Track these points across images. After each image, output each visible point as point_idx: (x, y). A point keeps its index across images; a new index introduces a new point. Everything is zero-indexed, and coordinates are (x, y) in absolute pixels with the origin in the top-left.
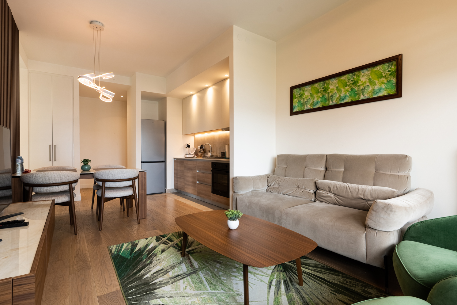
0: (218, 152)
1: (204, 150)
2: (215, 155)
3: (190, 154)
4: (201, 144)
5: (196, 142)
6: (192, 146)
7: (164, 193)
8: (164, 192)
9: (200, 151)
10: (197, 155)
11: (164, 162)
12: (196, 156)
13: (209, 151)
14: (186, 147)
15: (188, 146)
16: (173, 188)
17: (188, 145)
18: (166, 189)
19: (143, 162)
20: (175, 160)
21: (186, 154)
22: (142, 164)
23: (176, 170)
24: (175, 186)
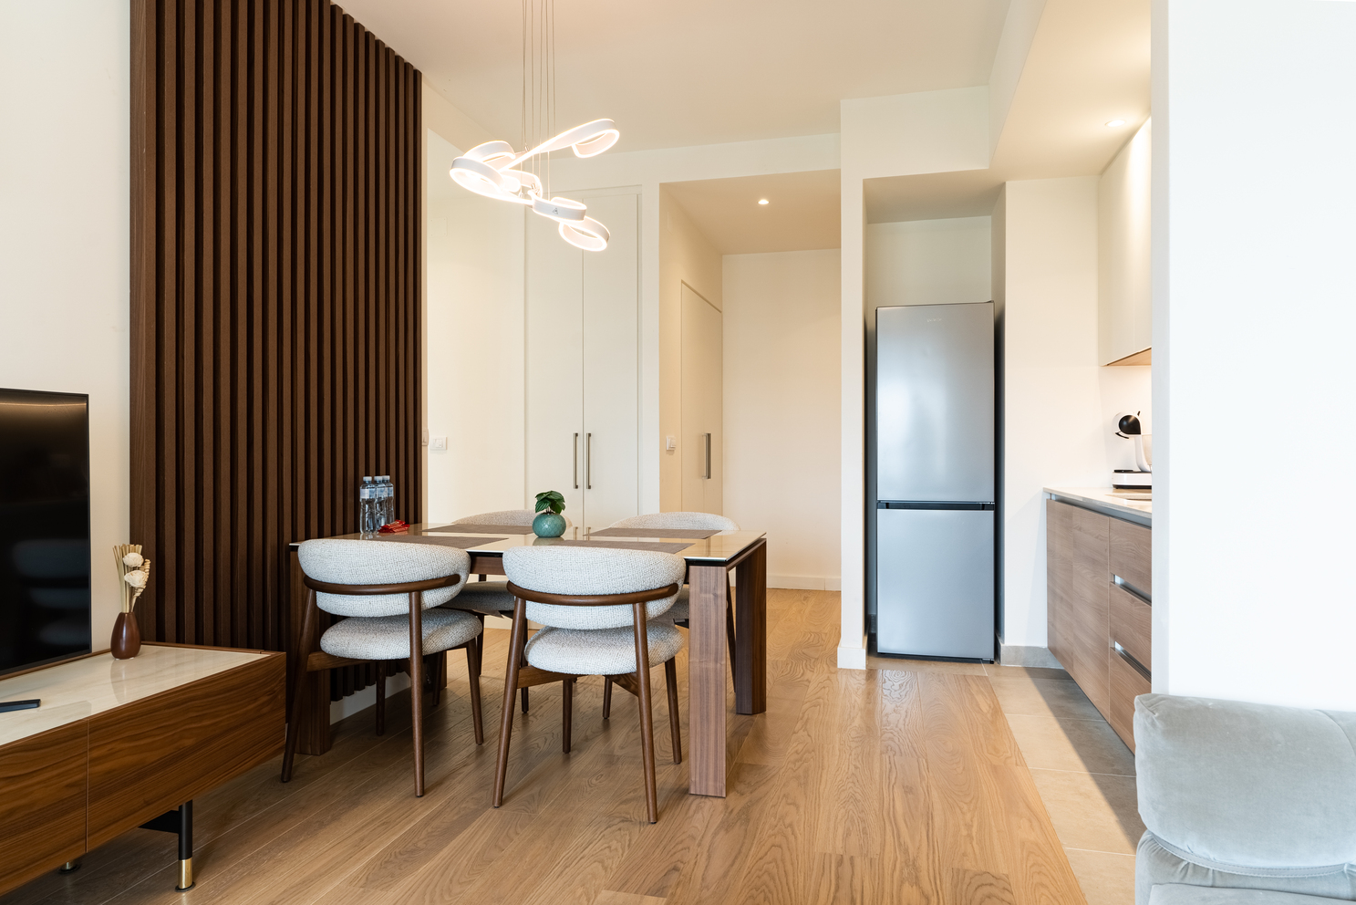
3: (1142, 471)
7: (992, 662)
8: (989, 654)
14: (1118, 430)
15: (1130, 426)
16: (1044, 643)
18: (1002, 645)
19: (888, 505)
20: (1049, 502)
21: (1116, 471)
22: (882, 513)
23: (1050, 552)
24: (1051, 636)
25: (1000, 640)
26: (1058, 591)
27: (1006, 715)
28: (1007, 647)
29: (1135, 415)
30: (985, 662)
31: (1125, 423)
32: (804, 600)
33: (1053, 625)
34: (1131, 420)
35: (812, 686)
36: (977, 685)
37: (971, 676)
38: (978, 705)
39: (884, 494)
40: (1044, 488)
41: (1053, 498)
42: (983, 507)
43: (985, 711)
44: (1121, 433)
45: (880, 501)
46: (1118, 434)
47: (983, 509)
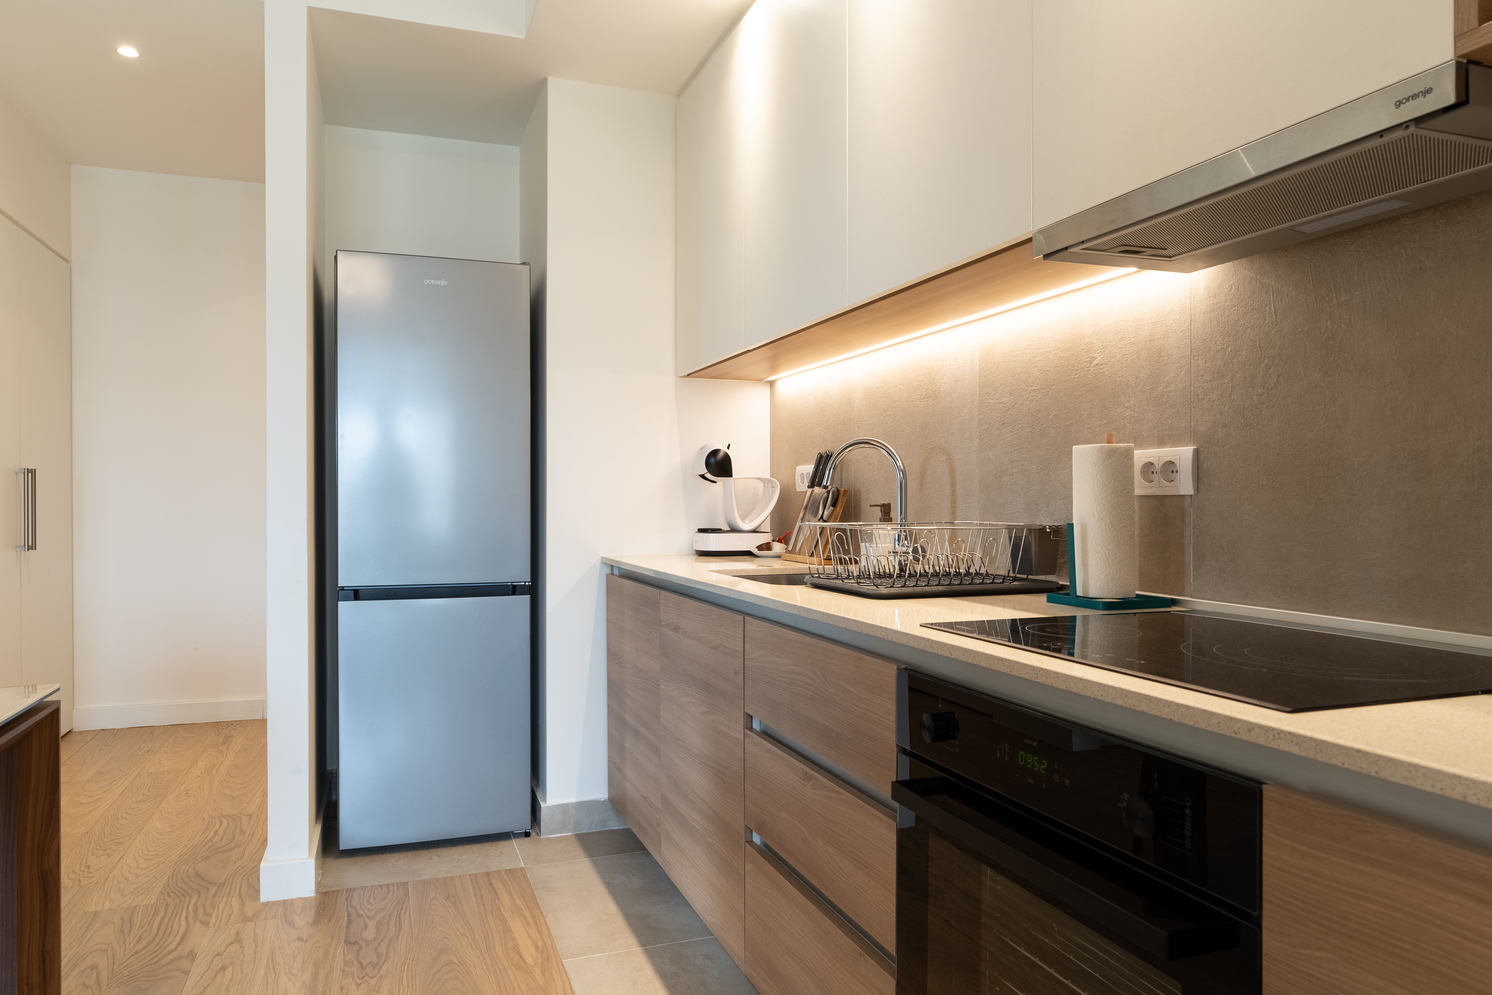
0: (971, 523)
1: (844, 504)
2: (939, 556)
3: (734, 530)
4: (823, 451)
5: (784, 433)
6: (752, 462)
7: (527, 835)
8: (523, 821)
9: (812, 507)
10: (784, 539)
11: (533, 589)
12: (778, 548)
13: (886, 514)
14: (704, 470)
15: (719, 465)
16: (602, 794)
17: (715, 452)
18: (543, 805)
19: (357, 594)
20: (610, 577)
21: (701, 531)
22: (346, 609)
23: (613, 656)
24: (612, 782)
25: (539, 796)
26: (629, 718)
27: (565, 961)
28: (549, 808)
29: (724, 449)
30: (517, 835)
31: (712, 460)
32: (223, 743)
33: (619, 769)
34: (721, 455)
35: (197, 970)
36: (511, 894)
37: (499, 872)
38: (516, 949)
39: (348, 575)
40: (603, 558)
41: (616, 572)
42: (514, 590)
43: (530, 961)
44: (709, 476)
45: (343, 588)
46: (703, 476)
47: (514, 593)
